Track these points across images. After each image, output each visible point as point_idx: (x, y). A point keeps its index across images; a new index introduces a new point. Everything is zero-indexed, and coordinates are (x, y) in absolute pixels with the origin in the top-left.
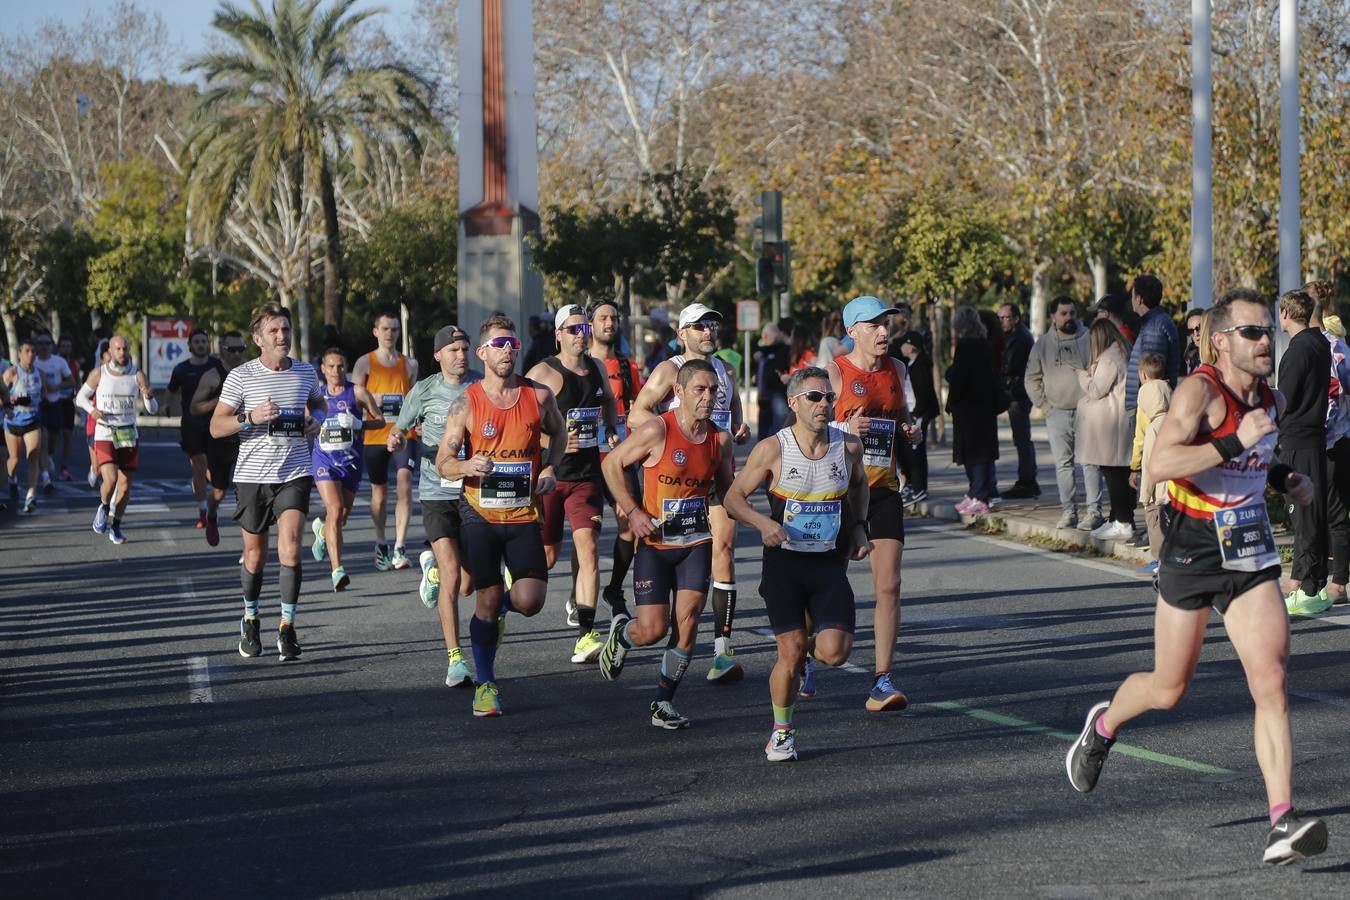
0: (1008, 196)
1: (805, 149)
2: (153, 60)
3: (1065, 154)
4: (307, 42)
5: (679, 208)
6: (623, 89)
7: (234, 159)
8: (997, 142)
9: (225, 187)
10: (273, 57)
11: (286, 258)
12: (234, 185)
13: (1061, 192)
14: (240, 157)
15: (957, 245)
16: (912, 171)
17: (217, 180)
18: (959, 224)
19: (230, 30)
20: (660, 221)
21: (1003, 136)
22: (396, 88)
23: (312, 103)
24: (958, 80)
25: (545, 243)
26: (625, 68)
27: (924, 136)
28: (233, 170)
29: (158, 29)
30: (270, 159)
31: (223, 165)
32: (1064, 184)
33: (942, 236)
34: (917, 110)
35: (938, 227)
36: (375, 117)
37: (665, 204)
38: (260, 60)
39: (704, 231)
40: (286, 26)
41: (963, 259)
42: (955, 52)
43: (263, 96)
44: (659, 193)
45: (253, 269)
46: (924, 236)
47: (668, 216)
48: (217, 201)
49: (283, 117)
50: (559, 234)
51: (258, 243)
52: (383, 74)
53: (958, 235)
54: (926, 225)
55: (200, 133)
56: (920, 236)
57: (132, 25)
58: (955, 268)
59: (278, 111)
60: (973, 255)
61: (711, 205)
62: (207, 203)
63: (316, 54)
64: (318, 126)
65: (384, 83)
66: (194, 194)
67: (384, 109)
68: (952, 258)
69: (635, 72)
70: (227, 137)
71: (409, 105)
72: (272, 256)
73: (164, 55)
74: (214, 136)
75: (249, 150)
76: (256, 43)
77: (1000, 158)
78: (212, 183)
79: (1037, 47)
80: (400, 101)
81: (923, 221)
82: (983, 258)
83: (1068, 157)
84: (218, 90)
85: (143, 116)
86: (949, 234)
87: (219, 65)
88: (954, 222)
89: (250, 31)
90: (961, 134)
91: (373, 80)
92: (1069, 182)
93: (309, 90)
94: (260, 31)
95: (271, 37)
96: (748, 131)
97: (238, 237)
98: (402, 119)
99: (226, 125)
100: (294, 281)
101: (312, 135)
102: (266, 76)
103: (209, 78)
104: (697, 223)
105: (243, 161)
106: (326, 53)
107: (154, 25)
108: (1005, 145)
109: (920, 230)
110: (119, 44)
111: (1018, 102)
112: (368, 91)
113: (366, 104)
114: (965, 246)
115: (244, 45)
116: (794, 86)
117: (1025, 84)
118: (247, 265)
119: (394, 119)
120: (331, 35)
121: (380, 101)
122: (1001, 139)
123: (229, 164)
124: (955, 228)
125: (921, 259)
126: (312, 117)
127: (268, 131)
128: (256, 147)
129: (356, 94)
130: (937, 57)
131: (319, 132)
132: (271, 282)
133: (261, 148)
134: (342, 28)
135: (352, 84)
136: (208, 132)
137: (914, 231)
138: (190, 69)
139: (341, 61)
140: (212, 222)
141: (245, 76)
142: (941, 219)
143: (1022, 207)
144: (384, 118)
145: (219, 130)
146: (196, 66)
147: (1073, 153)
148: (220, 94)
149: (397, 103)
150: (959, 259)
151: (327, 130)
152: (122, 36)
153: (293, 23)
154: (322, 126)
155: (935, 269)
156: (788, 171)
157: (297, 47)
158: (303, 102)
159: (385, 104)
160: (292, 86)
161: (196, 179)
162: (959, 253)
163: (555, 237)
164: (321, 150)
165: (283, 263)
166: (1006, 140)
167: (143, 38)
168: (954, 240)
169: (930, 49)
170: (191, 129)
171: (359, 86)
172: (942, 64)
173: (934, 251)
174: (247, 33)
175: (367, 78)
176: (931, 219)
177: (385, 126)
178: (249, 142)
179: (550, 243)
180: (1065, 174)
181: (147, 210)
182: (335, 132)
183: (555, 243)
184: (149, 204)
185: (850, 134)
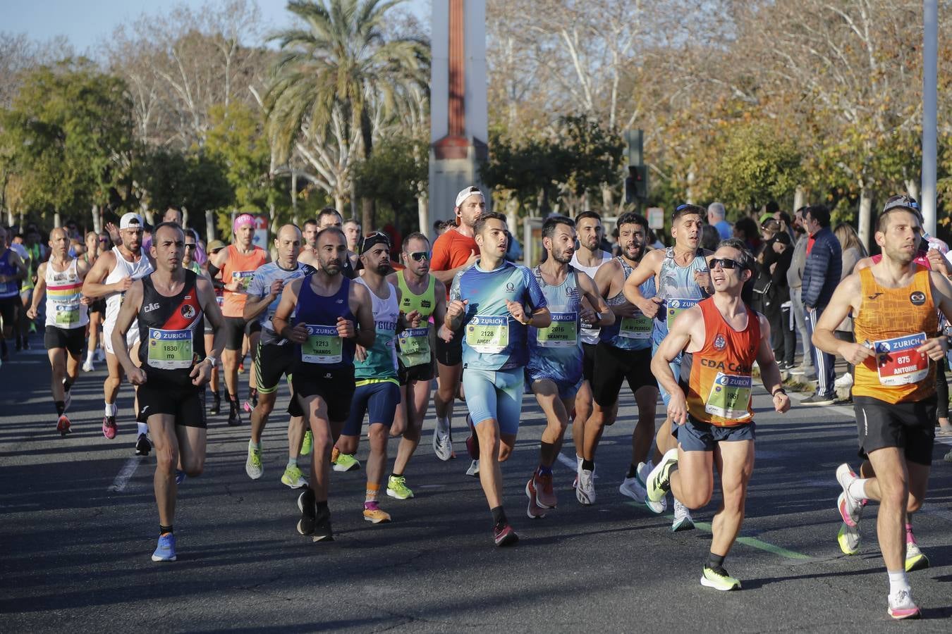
0: (842, 135)
1: (697, 101)
2: (251, 33)
3: (880, 105)
4: (353, 23)
5: (585, 142)
6: (574, 56)
7: (299, 104)
8: (832, 96)
9: (293, 124)
10: (328, 32)
11: (340, 173)
12: (300, 122)
13: (878, 133)
14: (305, 102)
15: (773, 170)
16: (773, 116)
17: (288, 118)
18: (776, 155)
19: (298, 12)
20: (570, 150)
21: (838, 92)
22: (415, 54)
23: (355, 64)
24: (809, 52)
25: (489, 165)
26: (576, 42)
27: (782, 92)
28: (299, 111)
29: (255, 11)
30: (325, 104)
31: (292, 108)
32: (881, 127)
33: (763, 163)
34: (780, 73)
35: (760, 157)
36: (400, 75)
37: (575, 138)
38: (319, 33)
39: (602, 158)
40: (337, 9)
41: (779, 179)
42: (804, 32)
43: (321, 59)
44: (570, 131)
45: (317, 182)
46: (750, 162)
47: (576, 147)
48: (288, 133)
49: (337, 74)
50: (499, 160)
51: (320, 163)
52: (405, 45)
53: (775, 163)
54: (752, 155)
55: (277, 85)
56: (748, 163)
57: (237, 9)
58: (773, 186)
59: (333, 70)
60: (786, 177)
61: (607, 139)
62: (281, 135)
63: (359, 31)
64: (360, 81)
65: (406, 52)
66: (273, 128)
67: (406, 69)
68: (771, 179)
69: (586, 44)
70: (296, 88)
71: (423, 66)
72: (330, 172)
73: (258, 30)
74: (286, 87)
75: (311, 97)
76: (317, 21)
77: (836, 107)
78: (284, 121)
79: (866, 29)
80: (419, 64)
81: (750, 152)
82: (793, 180)
83: (882, 108)
84: (289, 55)
85: (246, 73)
86: (768, 162)
87: (291, 37)
88: (771, 153)
89: (313, 14)
90: (809, 91)
91: (398, 48)
92: (885, 125)
93: (354, 55)
94: (319, 13)
95: (327, 16)
96: (657, 87)
97: (306, 158)
98: (419, 76)
99: (295, 80)
100: (345, 190)
101: (355, 86)
102: (324, 45)
103: (283, 45)
104: (598, 152)
105: (307, 105)
106: (366, 29)
107: (252, 8)
108: (838, 99)
109: (747, 158)
110: (228, 22)
111: (849, 67)
112: (395, 56)
113: (394, 65)
114: (781, 170)
115: (309, 23)
116: (691, 55)
117: (854, 54)
118: (312, 178)
119: (413, 76)
120: (370, 16)
121: (404, 63)
122: (835, 95)
123: (296, 107)
124: (772, 157)
125: (748, 179)
126: (356, 74)
127: (324, 84)
128: (316, 95)
129: (387, 58)
130: (792, 36)
131: (361, 85)
132: (329, 190)
133: (319, 97)
134: (378, 12)
135: (384, 51)
136: (283, 83)
137: (743, 159)
138: (270, 39)
139: (378, 35)
140: (284, 148)
141: (309, 44)
142: (762, 151)
143: (850, 144)
144: (406, 76)
145: (290, 82)
146: (274, 38)
147: (886, 106)
148: (291, 58)
149: (415, 65)
150: (776, 180)
151: (367, 84)
152: (230, 16)
153: (342, 7)
154: (363, 80)
155: (758, 187)
156: (685, 116)
157: (345, 25)
158: (350, 64)
159: (407, 66)
160: (341, 51)
161: (274, 117)
162: (776, 175)
163: (496, 162)
164: (361, 96)
165: (338, 177)
166: (840, 96)
167: (244, 18)
168: (771, 166)
169: (788, 30)
170: (272, 81)
171: (389, 53)
172: (797, 40)
173: (758, 174)
174: (310, 14)
175: (395, 47)
176: (755, 151)
177: (407, 81)
178: (311, 91)
179: (491, 166)
180: (880, 121)
181: (241, 139)
182: (373, 85)
183: (495, 166)
184: (242, 135)
185: (731, 90)
